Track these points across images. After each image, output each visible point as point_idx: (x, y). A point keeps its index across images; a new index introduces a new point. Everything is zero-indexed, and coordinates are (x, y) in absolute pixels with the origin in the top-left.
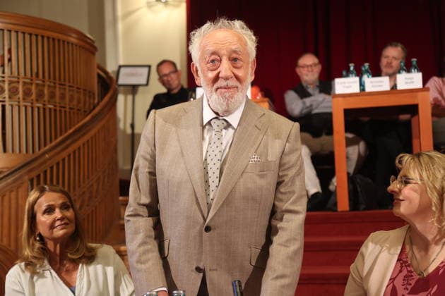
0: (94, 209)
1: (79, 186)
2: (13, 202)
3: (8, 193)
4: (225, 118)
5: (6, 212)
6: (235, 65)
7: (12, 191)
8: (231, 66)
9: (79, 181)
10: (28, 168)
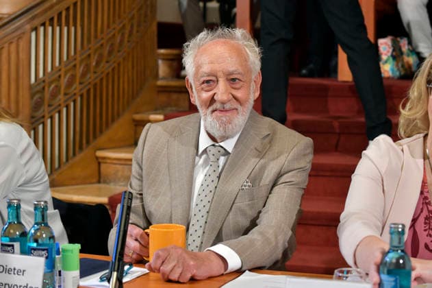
0: (116, 65)
1: (96, 37)
2: (13, 56)
3: (6, 45)
4: (222, 144)
5: (5, 67)
6: (234, 86)
7: (11, 43)
8: (229, 87)
9: (96, 31)
10: (29, 16)
